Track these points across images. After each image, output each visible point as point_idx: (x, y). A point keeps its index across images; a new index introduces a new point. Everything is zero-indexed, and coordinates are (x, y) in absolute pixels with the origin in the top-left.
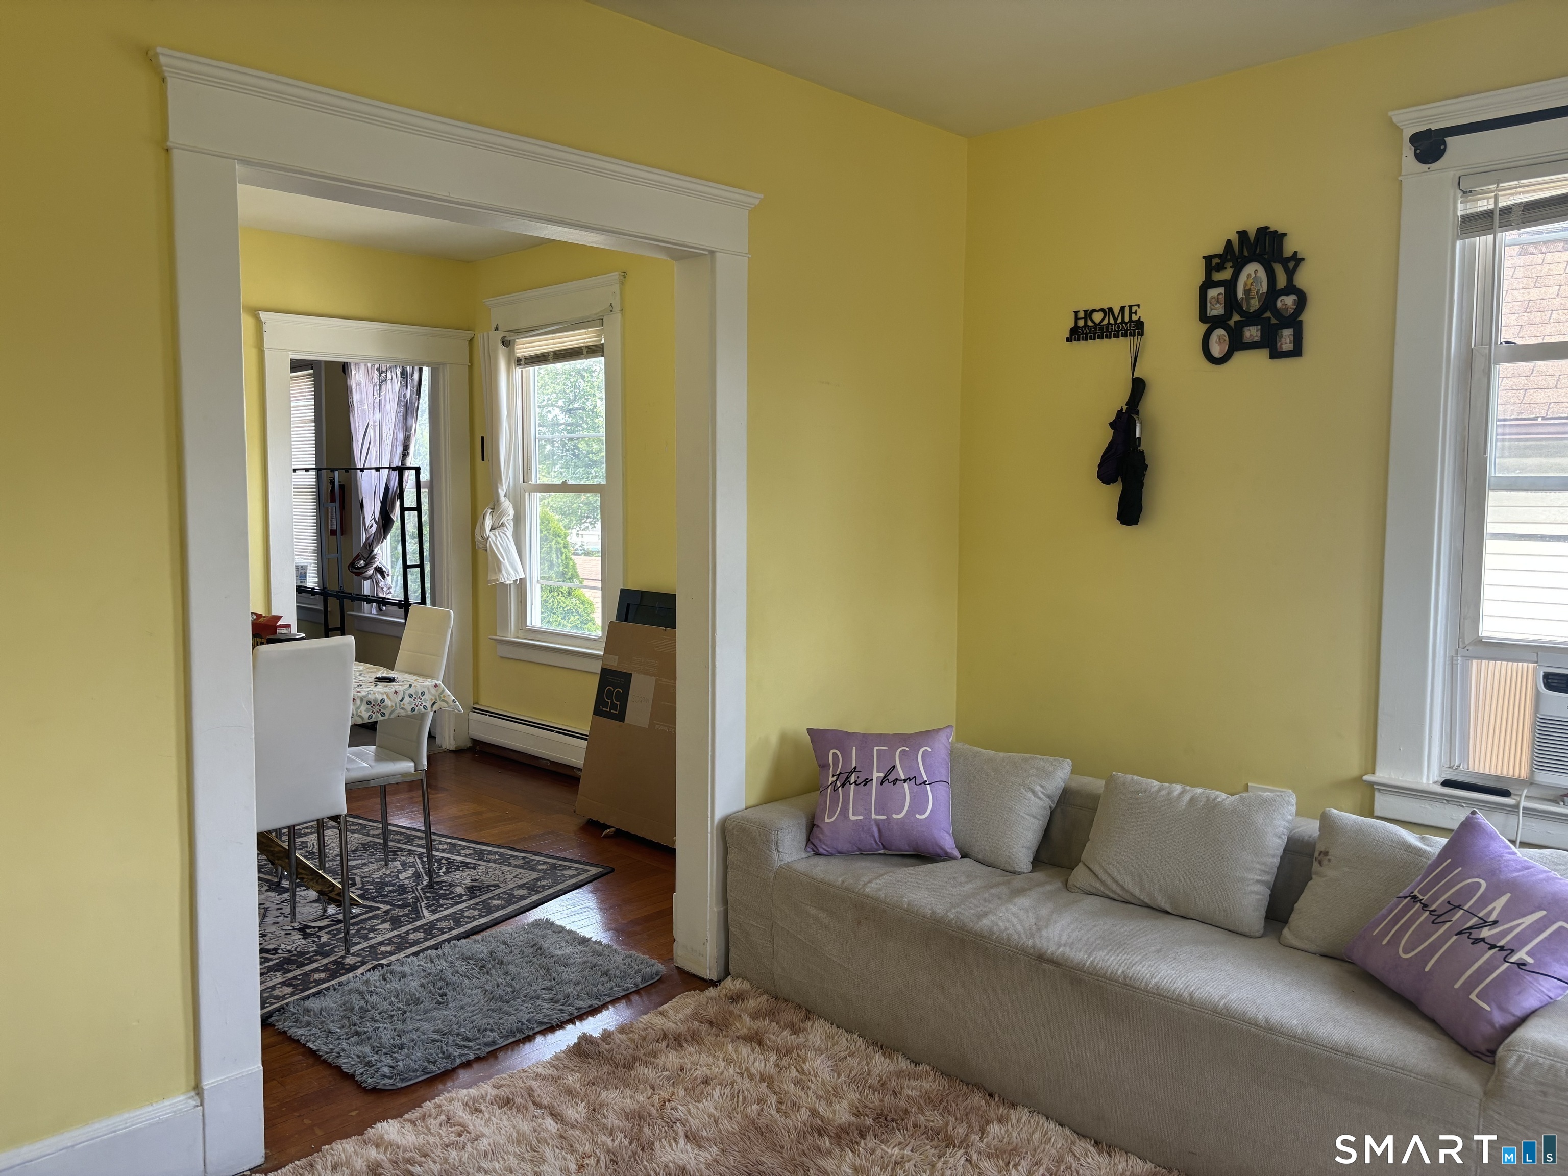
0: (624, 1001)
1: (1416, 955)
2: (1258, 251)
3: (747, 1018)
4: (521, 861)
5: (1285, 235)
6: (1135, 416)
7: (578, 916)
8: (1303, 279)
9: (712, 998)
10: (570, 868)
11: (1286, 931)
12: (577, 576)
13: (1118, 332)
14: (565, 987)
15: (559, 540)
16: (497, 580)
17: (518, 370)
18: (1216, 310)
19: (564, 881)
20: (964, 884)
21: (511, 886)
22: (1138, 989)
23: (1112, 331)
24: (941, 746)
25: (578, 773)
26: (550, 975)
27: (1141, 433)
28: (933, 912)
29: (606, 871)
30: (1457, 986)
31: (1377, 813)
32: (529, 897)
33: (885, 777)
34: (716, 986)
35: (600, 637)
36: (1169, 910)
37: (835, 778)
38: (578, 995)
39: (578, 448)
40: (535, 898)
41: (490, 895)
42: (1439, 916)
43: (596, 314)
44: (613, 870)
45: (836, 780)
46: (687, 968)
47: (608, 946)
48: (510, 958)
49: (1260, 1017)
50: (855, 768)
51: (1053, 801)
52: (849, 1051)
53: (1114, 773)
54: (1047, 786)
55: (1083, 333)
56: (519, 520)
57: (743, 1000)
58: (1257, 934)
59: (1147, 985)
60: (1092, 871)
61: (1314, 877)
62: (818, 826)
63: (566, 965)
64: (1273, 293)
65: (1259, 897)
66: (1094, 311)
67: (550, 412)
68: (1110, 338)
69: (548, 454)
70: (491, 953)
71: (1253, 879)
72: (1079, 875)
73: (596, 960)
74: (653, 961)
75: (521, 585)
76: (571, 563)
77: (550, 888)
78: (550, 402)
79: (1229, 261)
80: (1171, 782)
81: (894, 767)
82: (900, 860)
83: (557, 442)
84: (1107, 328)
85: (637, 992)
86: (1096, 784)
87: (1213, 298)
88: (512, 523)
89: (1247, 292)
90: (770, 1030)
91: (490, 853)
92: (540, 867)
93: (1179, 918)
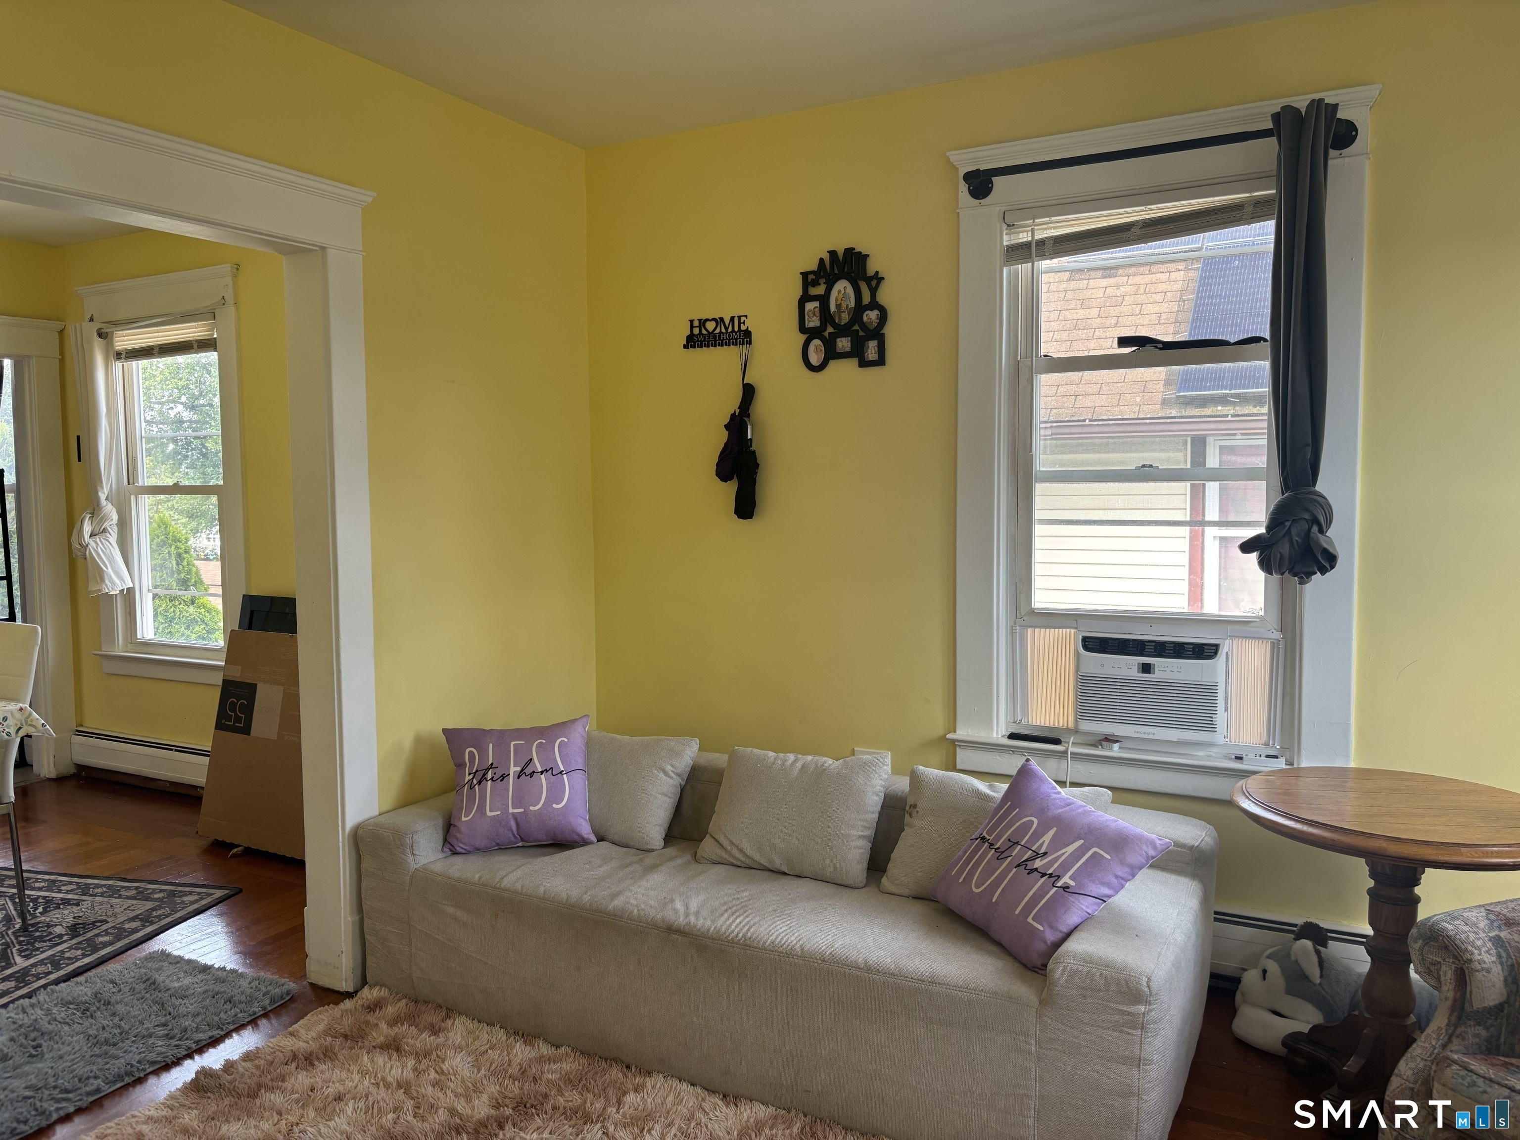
0: (250, 1027)
1: (985, 888)
2: (846, 270)
3: (383, 1026)
4: (134, 892)
5: (868, 256)
6: (746, 419)
7: (199, 943)
8: (885, 296)
9: (347, 1011)
10: (191, 893)
11: (884, 880)
12: (202, 583)
13: (729, 340)
14: (182, 1020)
15: (179, 545)
16: (100, 590)
17: (118, 365)
18: (813, 322)
19: (183, 908)
20: (600, 866)
21: (121, 919)
22: (756, 948)
23: (724, 339)
24: (577, 737)
25: (201, 791)
26: (165, 1010)
27: (752, 435)
28: (569, 897)
29: (232, 893)
30: (1017, 912)
31: (959, 766)
32: (142, 929)
33: (522, 770)
34: (353, 997)
35: (222, 648)
36: (786, 871)
37: (471, 776)
38: (197, 1027)
39: (204, 447)
40: (149, 929)
41: (96, 931)
42: (1002, 852)
43: (207, 307)
44: (240, 891)
45: (473, 778)
46: (321, 983)
47: (233, 971)
48: (118, 997)
49: (860, 960)
50: (492, 764)
51: (682, 780)
52: (489, 1044)
53: (736, 748)
54: (677, 765)
55: (698, 341)
56: (124, 525)
57: (381, 1008)
58: (861, 885)
59: (764, 943)
60: (718, 842)
61: (906, 828)
62: (455, 826)
63: (183, 997)
64: (860, 308)
65: (861, 851)
66: (707, 320)
67: (172, 408)
68: (722, 345)
69: (169, 454)
70: (96, 994)
71: (856, 835)
72: (707, 847)
73: (219, 987)
74: (283, 980)
75: (129, 596)
76: (194, 570)
77: (167, 917)
78: (171, 398)
79: (822, 277)
80: (786, 752)
81: (531, 760)
82: (539, 850)
83: (181, 440)
84: (720, 337)
85: (266, 1015)
86: (720, 759)
87: (810, 311)
88: (116, 528)
89: (838, 306)
90: (409, 1034)
91: (97, 886)
92: (156, 896)
93: (795, 878)
